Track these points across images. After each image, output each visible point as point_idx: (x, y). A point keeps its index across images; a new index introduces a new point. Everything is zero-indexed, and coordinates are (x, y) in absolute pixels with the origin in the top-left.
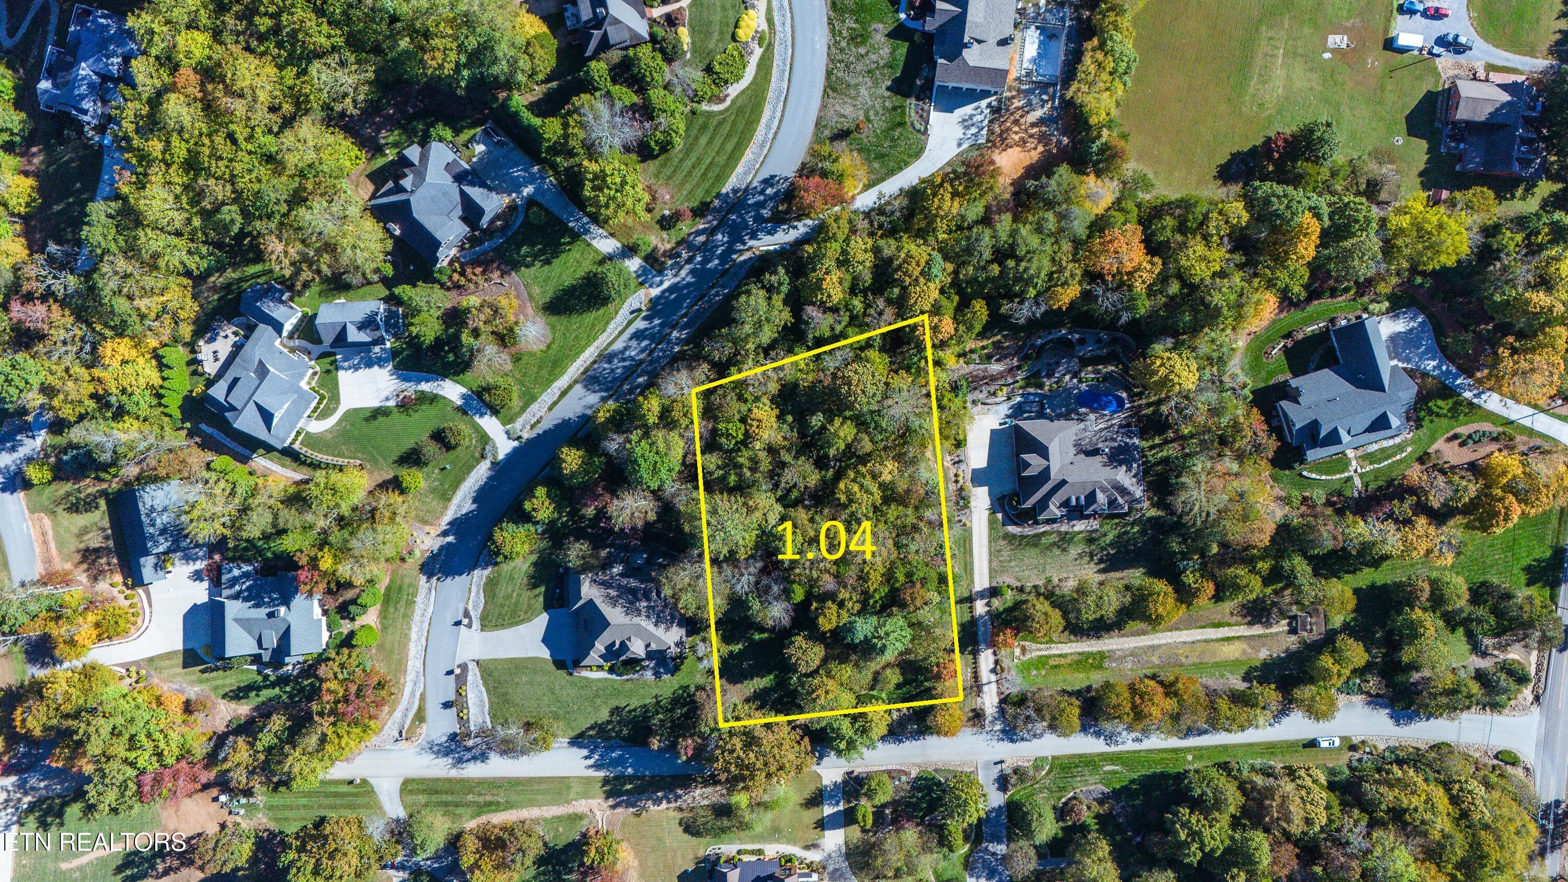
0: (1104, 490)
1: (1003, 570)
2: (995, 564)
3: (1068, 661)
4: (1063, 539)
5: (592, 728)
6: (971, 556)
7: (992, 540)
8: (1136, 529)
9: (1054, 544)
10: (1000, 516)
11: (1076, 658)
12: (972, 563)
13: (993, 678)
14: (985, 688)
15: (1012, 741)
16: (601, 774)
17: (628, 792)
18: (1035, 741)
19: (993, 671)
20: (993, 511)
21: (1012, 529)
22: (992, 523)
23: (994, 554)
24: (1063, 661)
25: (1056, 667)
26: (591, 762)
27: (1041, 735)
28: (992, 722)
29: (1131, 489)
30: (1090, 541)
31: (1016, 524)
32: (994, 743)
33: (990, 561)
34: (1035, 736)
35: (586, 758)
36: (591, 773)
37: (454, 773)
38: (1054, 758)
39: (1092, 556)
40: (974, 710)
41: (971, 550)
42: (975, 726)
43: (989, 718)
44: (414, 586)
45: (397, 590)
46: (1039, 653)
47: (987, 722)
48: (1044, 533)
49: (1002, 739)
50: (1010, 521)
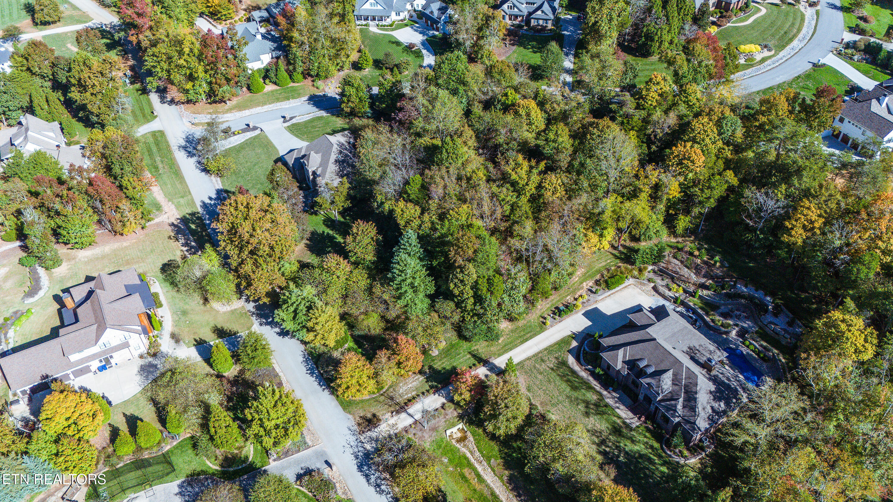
0: (676, 381)
1: (528, 373)
2: (528, 363)
3: (478, 487)
4: (597, 405)
6: (522, 342)
7: (549, 350)
8: (664, 469)
9: (587, 404)
10: (574, 344)
11: (486, 492)
12: (516, 346)
13: (418, 416)
14: (403, 415)
15: (360, 467)
16: (200, 210)
17: (189, 228)
18: (372, 489)
19: (425, 412)
20: (575, 336)
21: (571, 360)
22: (564, 341)
23: (539, 357)
24: (474, 482)
25: (463, 477)
26: (208, 201)
27: (381, 492)
28: (371, 439)
29: (699, 409)
30: (616, 430)
31: (578, 359)
32: (349, 451)
33: (529, 359)
34: (378, 486)
35: (210, 198)
36: (198, 204)
37: (174, 148)
39: (603, 442)
40: (374, 415)
41: (527, 340)
42: (359, 425)
43: (373, 434)
44: (299, 96)
45: (293, 90)
46: (469, 455)
47: (369, 434)
48: (590, 388)
49: (357, 457)
50: (577, 354)
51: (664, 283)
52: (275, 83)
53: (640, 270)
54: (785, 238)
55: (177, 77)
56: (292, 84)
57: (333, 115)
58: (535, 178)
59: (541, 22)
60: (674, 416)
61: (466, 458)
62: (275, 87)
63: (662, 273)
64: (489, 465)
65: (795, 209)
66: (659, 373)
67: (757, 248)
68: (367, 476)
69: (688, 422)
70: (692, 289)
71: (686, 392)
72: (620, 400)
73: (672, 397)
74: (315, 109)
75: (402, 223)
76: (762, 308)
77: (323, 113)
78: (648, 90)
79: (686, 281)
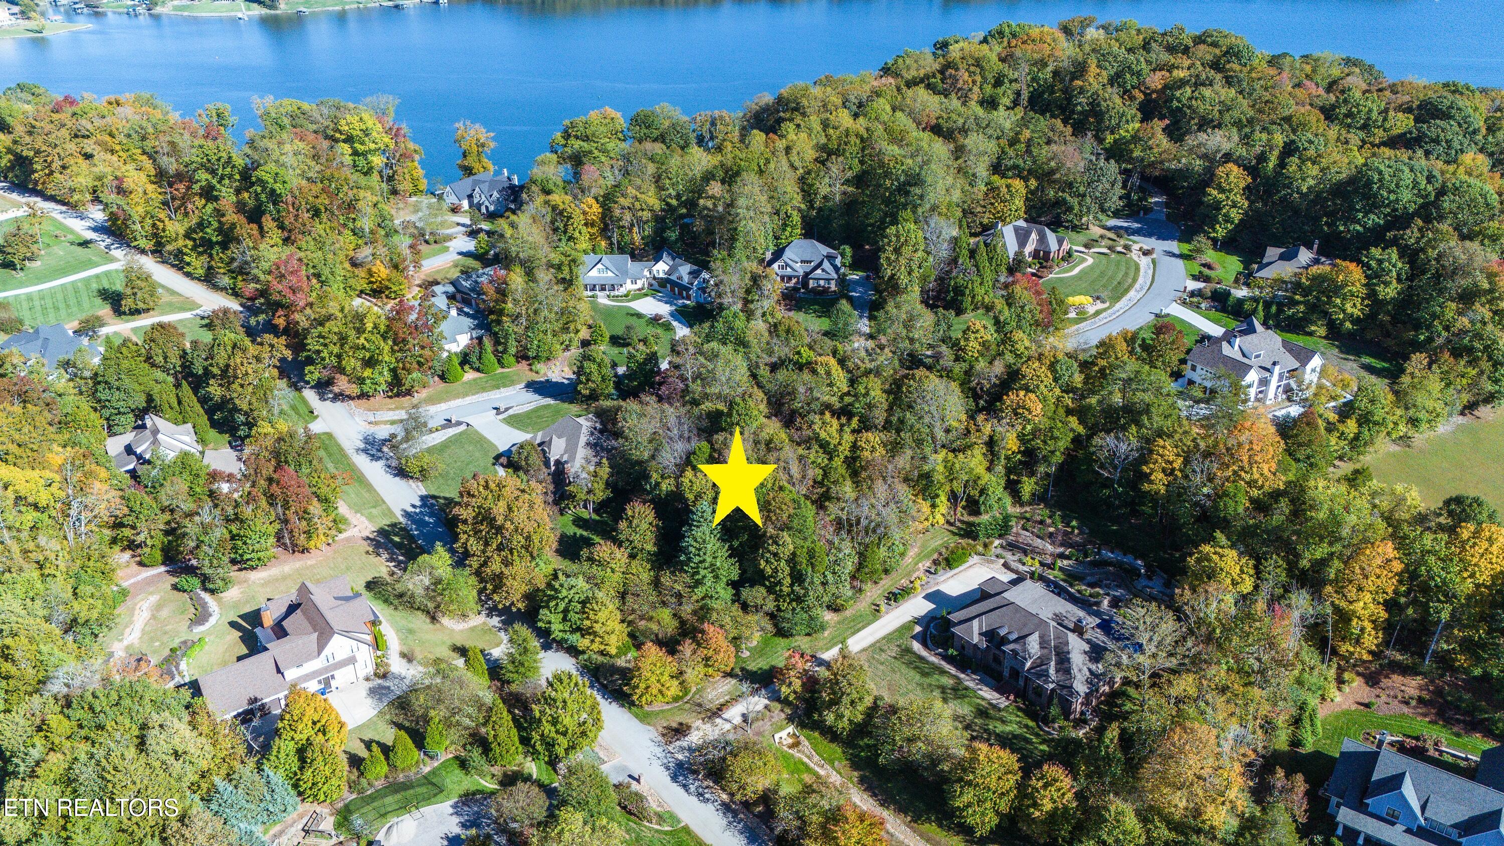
0: (1043, 643)
4: (954, 689)
5: (445, 498)
6: (853, 634)
7: (888, 638)
8: (1044, 747)
9: (943, 689)
10: (918, 629)
12: (846, 638)
13: (738, 720)
14: (718, 721)
15: (674, 778)
16: (402, 520)
17: (392, 541)
18: (695, 799)
19: (745, 716)
20: (917, 621)
21: (917, 646)
22: (905, 628)
23: (877, 647)
26: (410, 509)
27: (706, 800)
28: (682, 749)
29: (1075, 670)
30: (981, 713)
31: (925, 644)
32: (656, 764)
33: (864, 650)
34: (700, 795)
35: (414, 506)
36: (399, 513)
37: (350, 451)
38: (686, 830)
40: (681, 724)
41: (859, 630)
42: (663, 735)
43: (684, 743)
44: (512, 383)
45: (504, 377)
46: (806, 760)
47: (678, 743)
48: (943, 672)
49: (668, 768)
50: (923, 639)
51: (1016, 558)
52: (478, 370)
53: (986, 546)
54: (1146, 487)
55: (351, 363)
56: (500, 370)
57: (564, 401)
58: (848, 438)
59: (822, 283)
60: (1047, 682)
61: (804, 764)
62: (477, 375)
63: (1012, 547)
64: (833, 767)
65: (1151, 452)
66: (1022, 638)
67: (1119, 507)
68: (685, 787)
69: (1064, 687)
70: (1049, 560)
71: (1057, 654)
72: (982, 681)
73: (1042, 662)
74: (537, 397)
75: (691, 497)
76: (1133, 572)
77: (550, 401)
78: (967, 340)
79: (1042, 553)
